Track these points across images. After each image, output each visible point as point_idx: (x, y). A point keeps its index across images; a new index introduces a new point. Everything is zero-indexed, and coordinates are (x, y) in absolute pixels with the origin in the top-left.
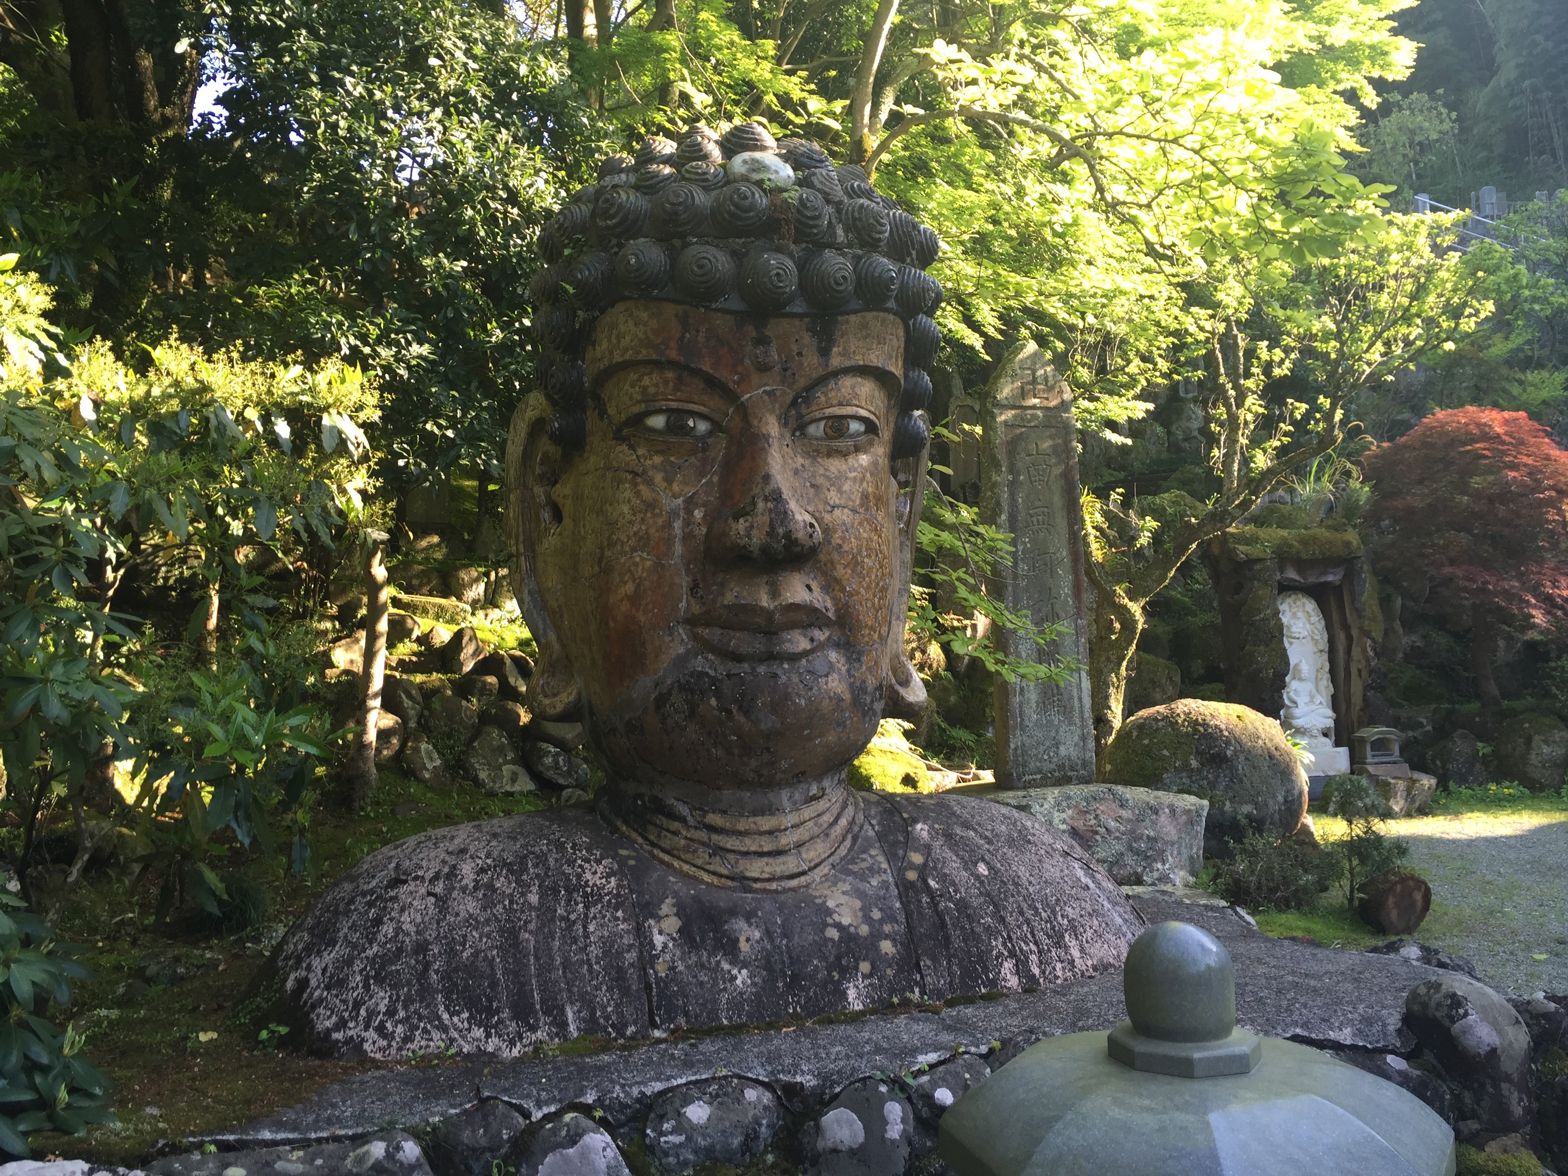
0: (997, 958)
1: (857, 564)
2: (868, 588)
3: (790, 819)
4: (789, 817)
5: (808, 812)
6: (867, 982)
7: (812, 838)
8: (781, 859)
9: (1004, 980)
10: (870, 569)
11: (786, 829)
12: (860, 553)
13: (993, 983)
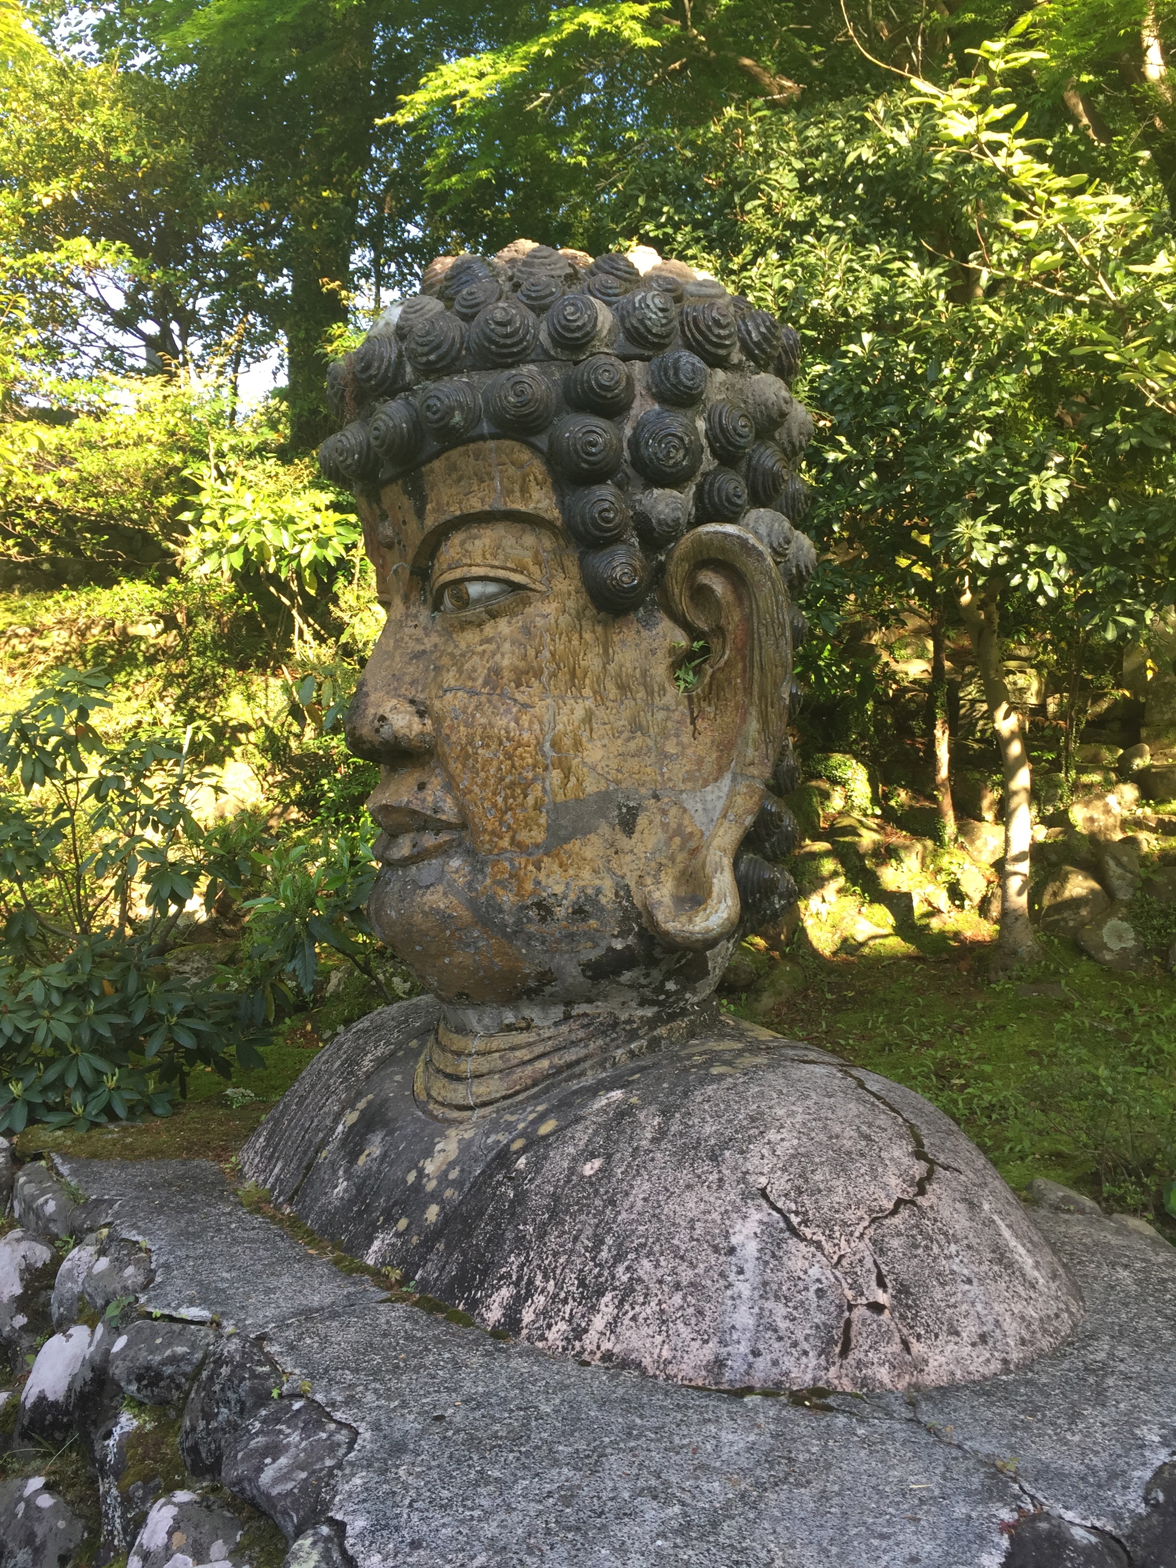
0: (502, 1277)
1: (467, 756)
2: (485, 784)
3: (476, 1045)
4: (477, 1042)
5: (501, 1041)
6: (394, 1240)
7: (489, 1073)
8: (455, 1085)
9: (488, 1308)
10: (488, 762)
11: (470, 1055)
12: (471, 743)
13: (474, 1304)
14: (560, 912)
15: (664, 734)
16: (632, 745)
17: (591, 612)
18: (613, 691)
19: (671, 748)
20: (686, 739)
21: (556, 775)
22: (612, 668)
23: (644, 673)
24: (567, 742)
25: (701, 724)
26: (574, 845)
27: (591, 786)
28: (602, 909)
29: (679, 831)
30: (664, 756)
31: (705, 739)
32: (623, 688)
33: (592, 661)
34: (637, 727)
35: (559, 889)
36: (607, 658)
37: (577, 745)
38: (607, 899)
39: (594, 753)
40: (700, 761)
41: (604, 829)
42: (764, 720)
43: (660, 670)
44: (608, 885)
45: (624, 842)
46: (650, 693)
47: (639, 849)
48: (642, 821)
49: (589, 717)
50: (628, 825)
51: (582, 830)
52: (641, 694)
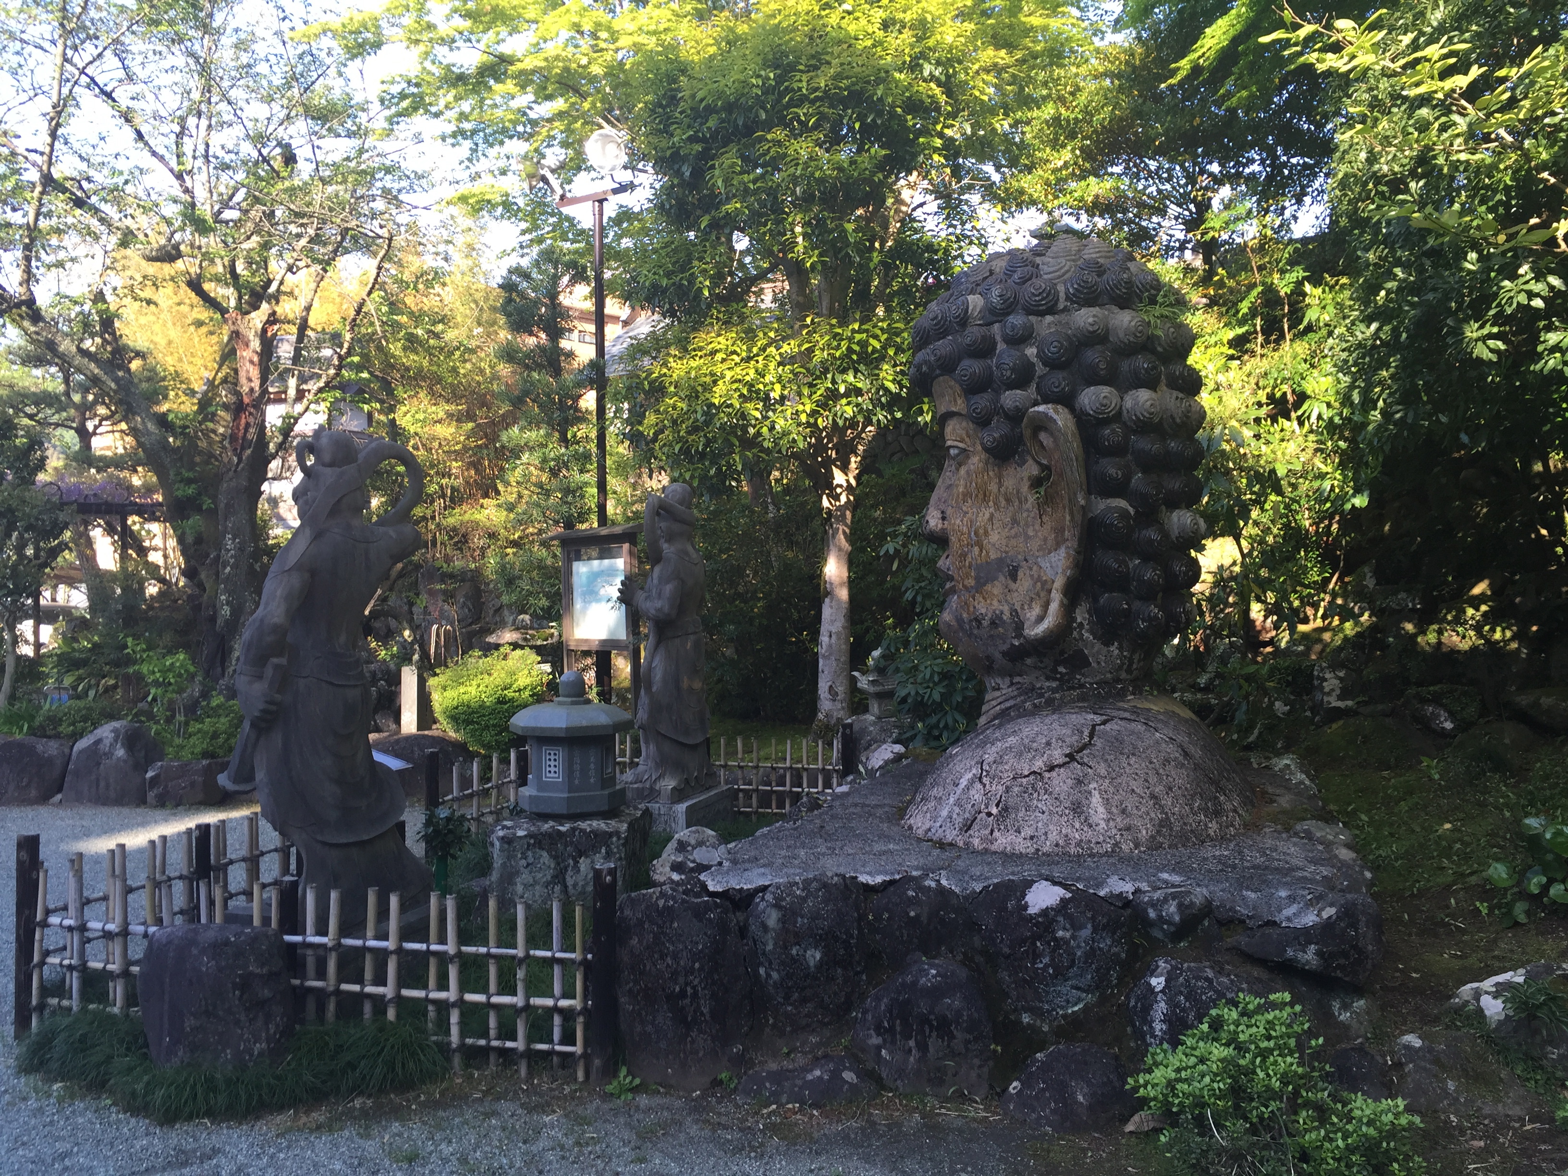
14: (985, 623)
15: (1027, 525)
16: (1013, 532)
17: (992, 460)
18: (1003, 503)
19: (1031, 533)
20: (1037, 527)
21: (976, 549)
22: (1003, 489)
23: (1018, 492)
24: (981, 531)
25: (1045, 518)
26: (988, 587)
27: (993, 556)
28: (1004, 622)
29: (1039, 579)
30: (1027, 538)
31: (1047, 526)
32: (1008, 500)
33: (993, 487)
34: (1015, 521)
35: (983, 611)
36: (1000, 485)
37: (986, 533)
38: (1006, 617)
39: (994, 537)
40: (1045, 540)
41: (1002, 578)
42: (1072, 514)
43: (1025, 488)
44: (1006, 609)
45: (1013, 586)
46: (1020, 502)
47: (1020, 589)
48: (1020, 574)
49: (991, 518)
50: (1013, 575)
51: (991, 579)
52: (1016, 503)
